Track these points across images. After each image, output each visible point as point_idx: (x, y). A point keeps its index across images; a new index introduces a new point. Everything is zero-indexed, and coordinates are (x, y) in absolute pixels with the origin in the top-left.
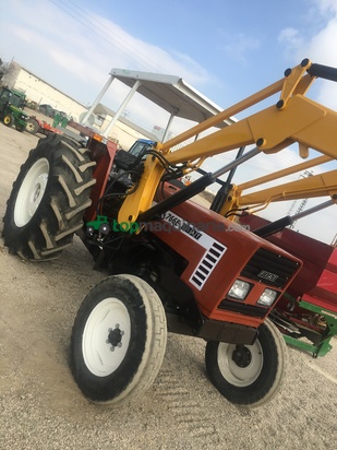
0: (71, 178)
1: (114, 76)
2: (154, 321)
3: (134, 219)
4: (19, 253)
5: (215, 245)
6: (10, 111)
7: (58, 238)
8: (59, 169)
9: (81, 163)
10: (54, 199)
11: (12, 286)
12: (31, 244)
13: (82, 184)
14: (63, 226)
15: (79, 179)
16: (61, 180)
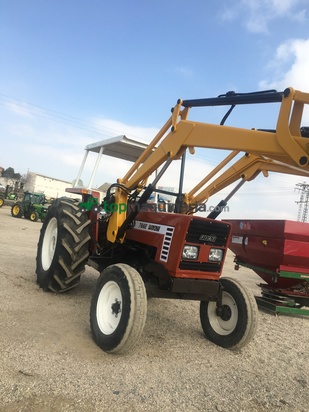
0: (72, 223)
1: (88, 150)
2: (133, 283)
3: (116, 232)
4: (50, 287)
5: (168, 229)
6: (34, 209)
7: (73, 267)
8: (63, 220)
9: (77, 212)
10: (63, 240)
11: (48, 307)
12: (56, 277)
13: (80, 225)
14: (74, 258)
15: (78, 222)
16: (66, 226)
